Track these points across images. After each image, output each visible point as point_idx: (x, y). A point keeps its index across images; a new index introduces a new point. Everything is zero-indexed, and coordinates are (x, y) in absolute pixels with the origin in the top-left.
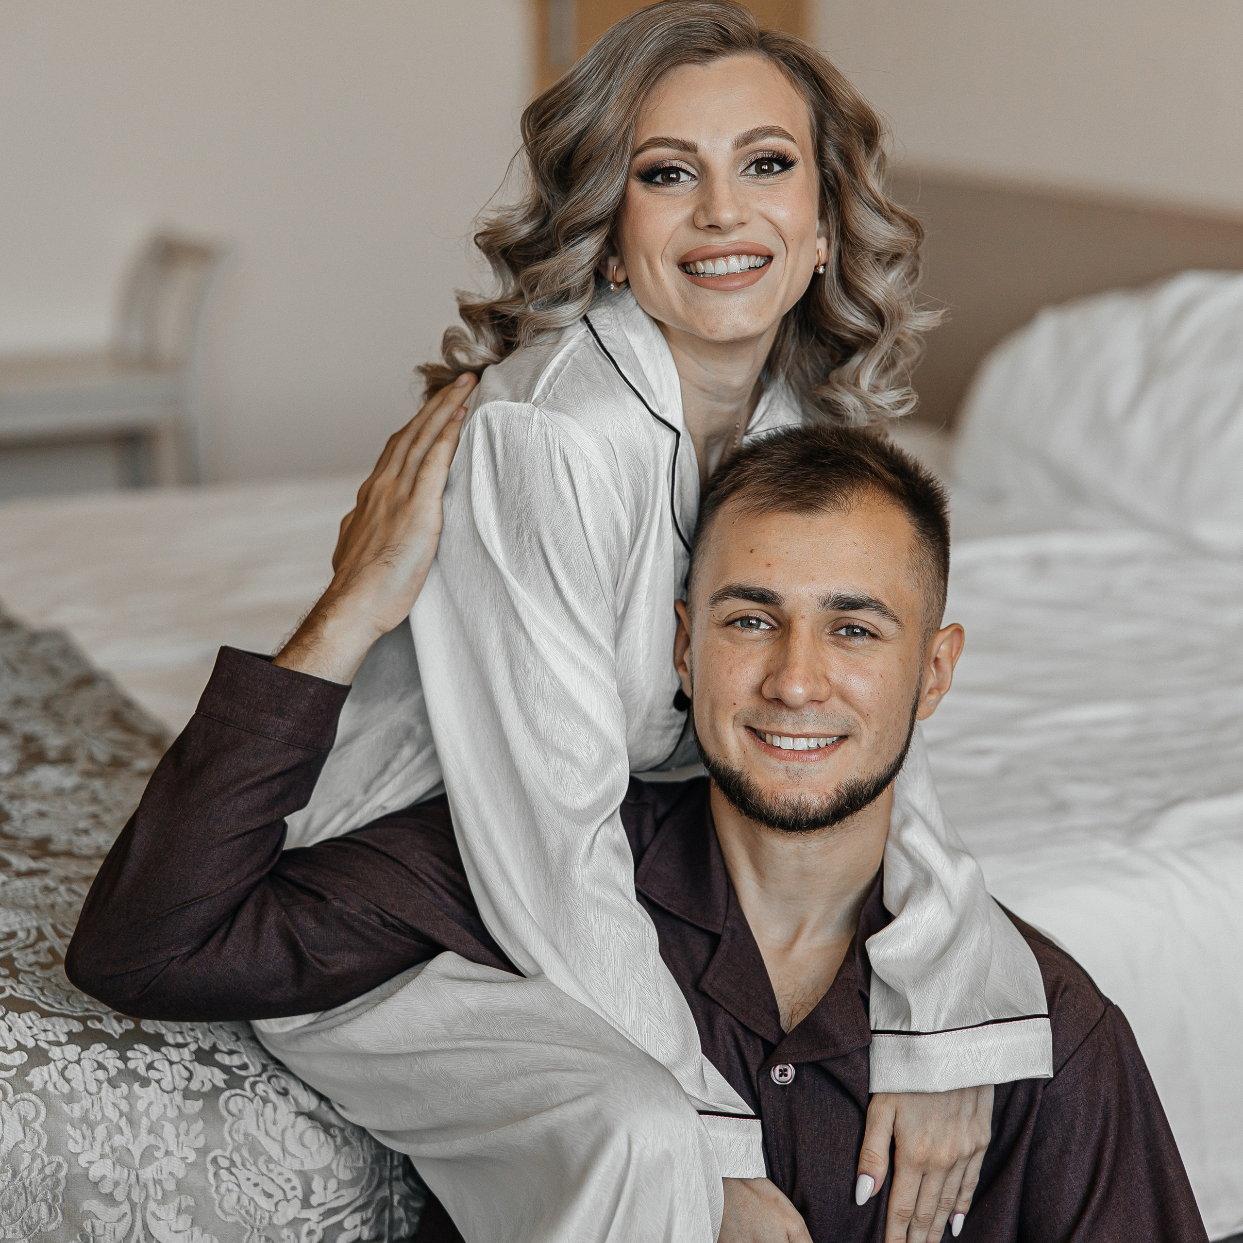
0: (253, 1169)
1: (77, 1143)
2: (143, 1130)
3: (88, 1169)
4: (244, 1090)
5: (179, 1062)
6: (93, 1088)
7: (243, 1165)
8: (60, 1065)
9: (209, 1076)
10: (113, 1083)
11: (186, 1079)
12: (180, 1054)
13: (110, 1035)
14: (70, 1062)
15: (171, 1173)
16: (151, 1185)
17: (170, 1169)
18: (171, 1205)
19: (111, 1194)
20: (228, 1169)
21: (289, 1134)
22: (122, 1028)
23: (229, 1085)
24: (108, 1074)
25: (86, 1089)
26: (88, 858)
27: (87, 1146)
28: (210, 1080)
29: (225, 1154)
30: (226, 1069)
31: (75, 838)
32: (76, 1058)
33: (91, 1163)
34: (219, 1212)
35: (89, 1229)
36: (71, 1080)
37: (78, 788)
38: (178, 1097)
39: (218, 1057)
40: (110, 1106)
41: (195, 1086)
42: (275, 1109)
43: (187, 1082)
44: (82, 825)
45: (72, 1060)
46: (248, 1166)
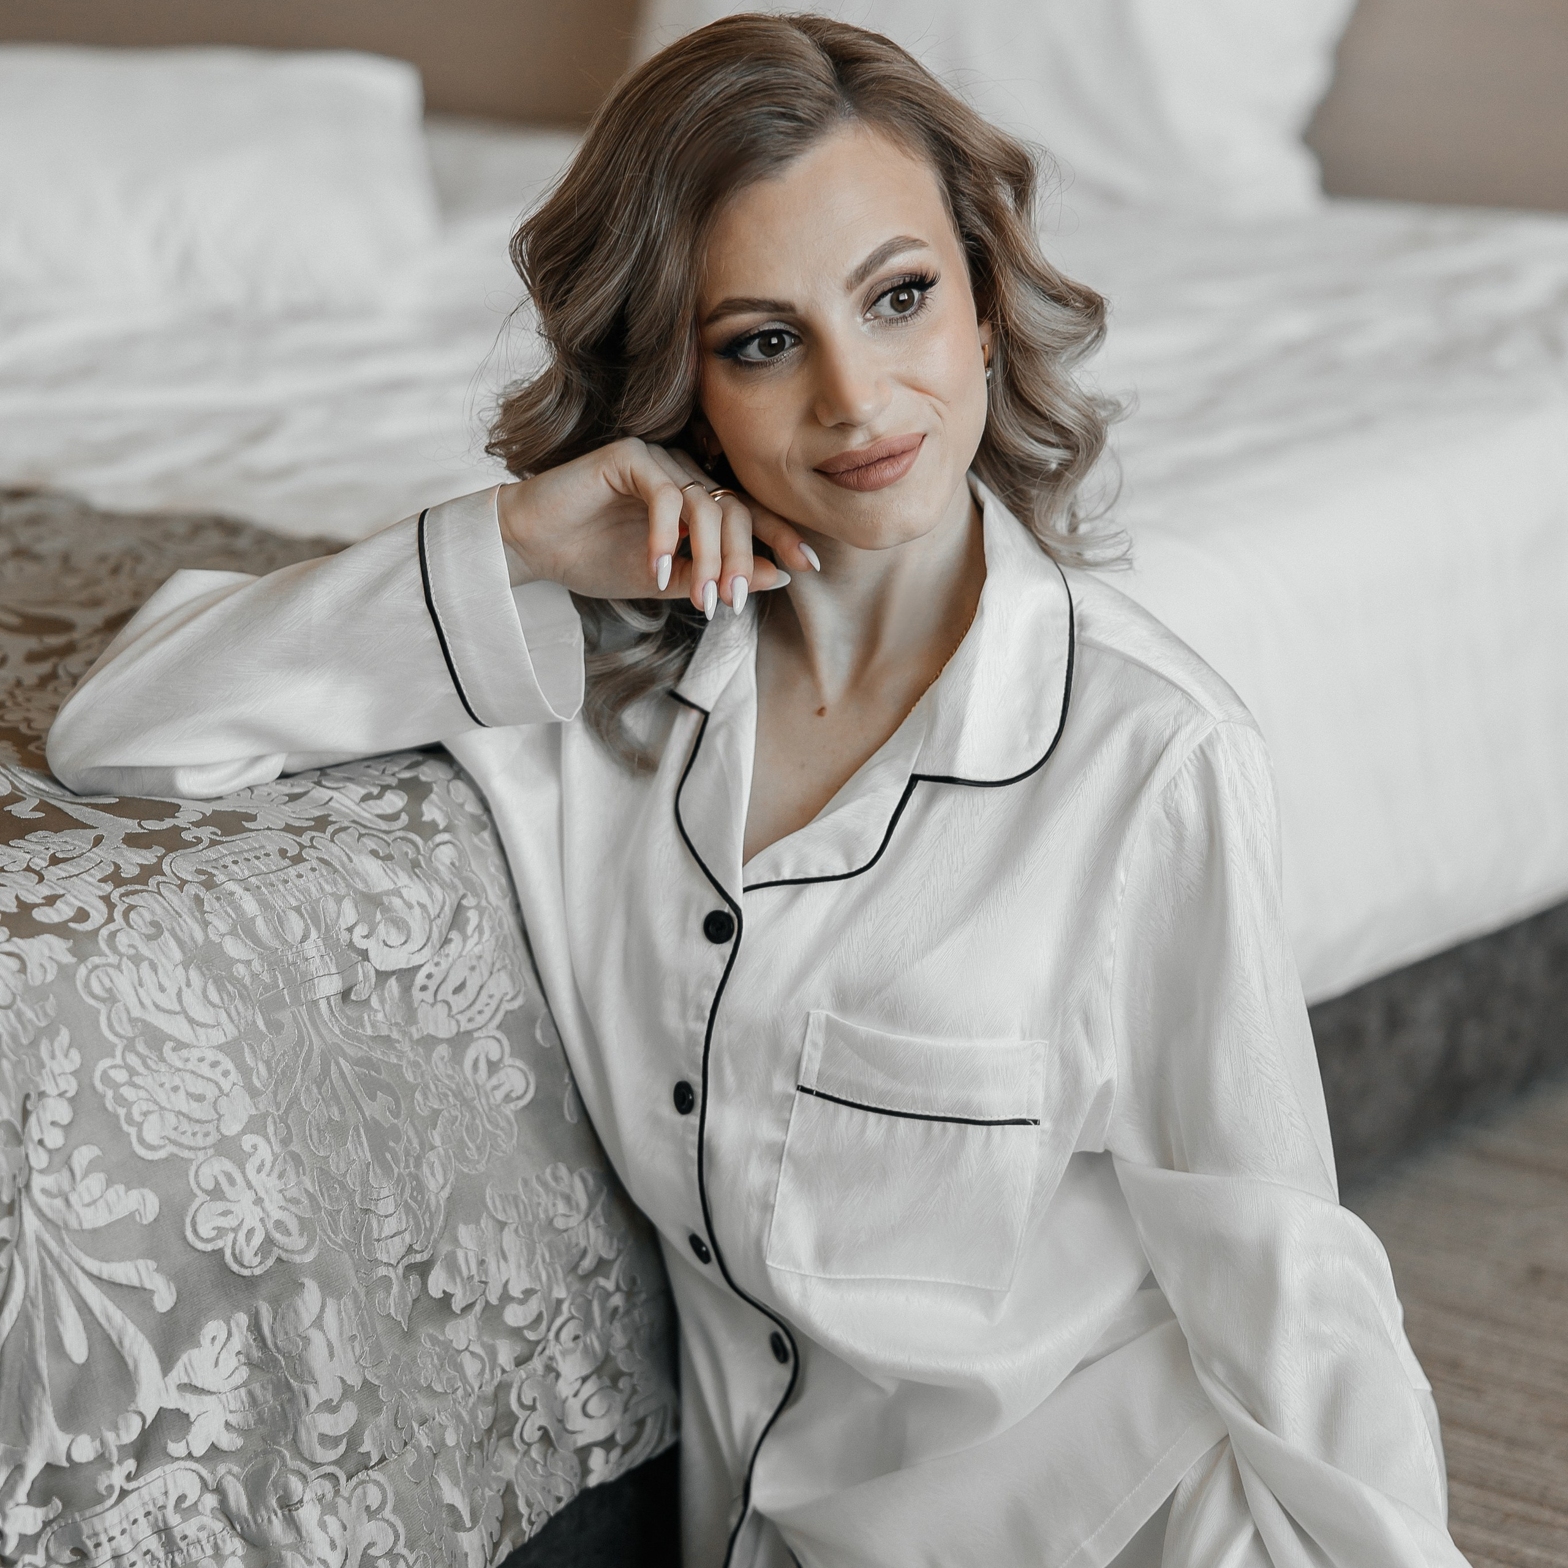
0: (163, 1068)
4: (102, 954)
7: (147, 1067)
9: (47, 952)
11: (19, 972)
20: (130, 1083)
21: (188, 997)
23: (81, 955)
29: (116, 1063)
30: (60, 930)
34: (142, 1152)
39: (39, 915)
42: (154, 967)
46: (154, 1067)
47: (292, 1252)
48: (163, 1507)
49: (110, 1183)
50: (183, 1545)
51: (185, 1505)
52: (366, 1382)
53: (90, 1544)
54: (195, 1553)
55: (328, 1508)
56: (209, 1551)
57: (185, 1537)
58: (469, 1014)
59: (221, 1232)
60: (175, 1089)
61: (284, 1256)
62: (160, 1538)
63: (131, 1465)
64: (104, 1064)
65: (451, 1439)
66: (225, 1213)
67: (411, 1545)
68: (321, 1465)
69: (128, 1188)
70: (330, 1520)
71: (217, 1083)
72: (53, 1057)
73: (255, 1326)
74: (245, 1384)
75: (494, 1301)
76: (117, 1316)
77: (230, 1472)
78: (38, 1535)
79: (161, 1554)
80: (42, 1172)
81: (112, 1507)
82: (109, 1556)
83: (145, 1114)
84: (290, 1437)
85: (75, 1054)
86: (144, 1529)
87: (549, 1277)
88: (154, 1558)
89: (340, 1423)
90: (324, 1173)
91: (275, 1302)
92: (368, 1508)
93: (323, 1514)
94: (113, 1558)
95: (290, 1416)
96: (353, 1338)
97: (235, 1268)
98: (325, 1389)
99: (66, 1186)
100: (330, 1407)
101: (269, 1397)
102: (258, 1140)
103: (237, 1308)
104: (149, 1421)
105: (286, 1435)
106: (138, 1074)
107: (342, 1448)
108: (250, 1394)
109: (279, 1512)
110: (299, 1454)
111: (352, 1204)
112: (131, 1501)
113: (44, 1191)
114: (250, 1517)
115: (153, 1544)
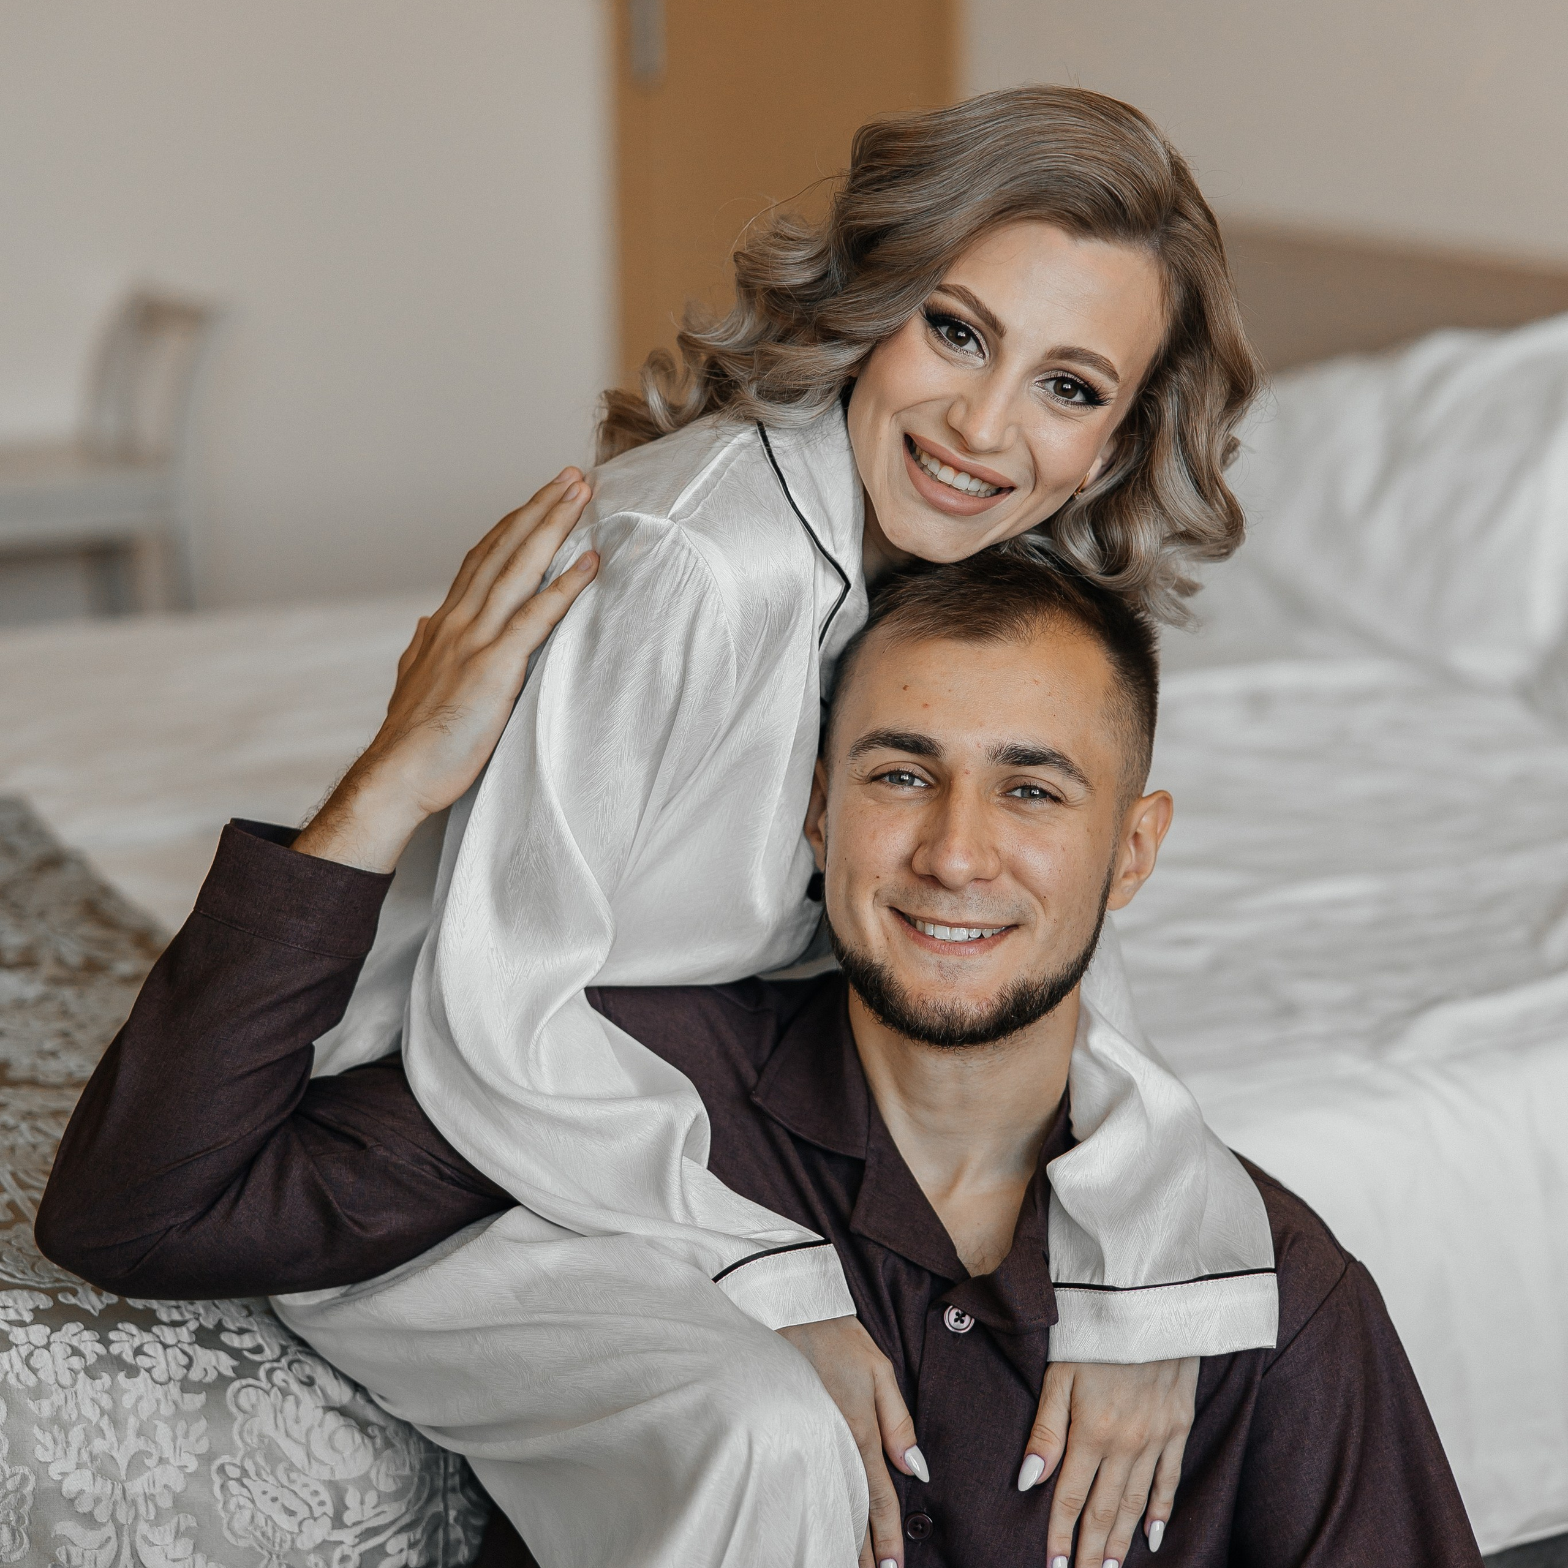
1: (47, 1450)
2: (131, 1433)
3: (61, 1482)
4: (257, 1379)
5: (176, 1345)
6: (66, 1379)
7: (258, 1474)
8: (24, 1351)
9: (214, 1363)
10: (91, 1373)
11: (184, 1367)
12: (176, 1335)
13: (88, 1312)
14: (37, 1347)
15: (166, 1486)
16: (141, 1501)
17: (164, 1482)
18: (167, 1527)
19: (91, 1514)
20: (239, 1480)
21: (315, 1435)
22: (102, 1302)
23: (239, 1373)
24: (86, 1362)
25: (57, 1382)
26: (57, 1087)
27: (60, 1453)
28: (215, 1368)
29: (235, 1462)
30: (235, 1353)
31: (39, 1062)
32: (44, 1342)
33: (64, 1474)
34: (227, 1534)
35: (63, 1558)
36: (38, 1370)
37: (43, 999)
38: (174, 1389)
39: (225, 1337)
40: (88, 1402)
41: (195, 1375)
42: (298, 1403)
43: (185, 1371)
44: (48, 1045)
45: (39, 1345)
46: (265, 1476)
64: (228, 1458)
106: (250, 1477)
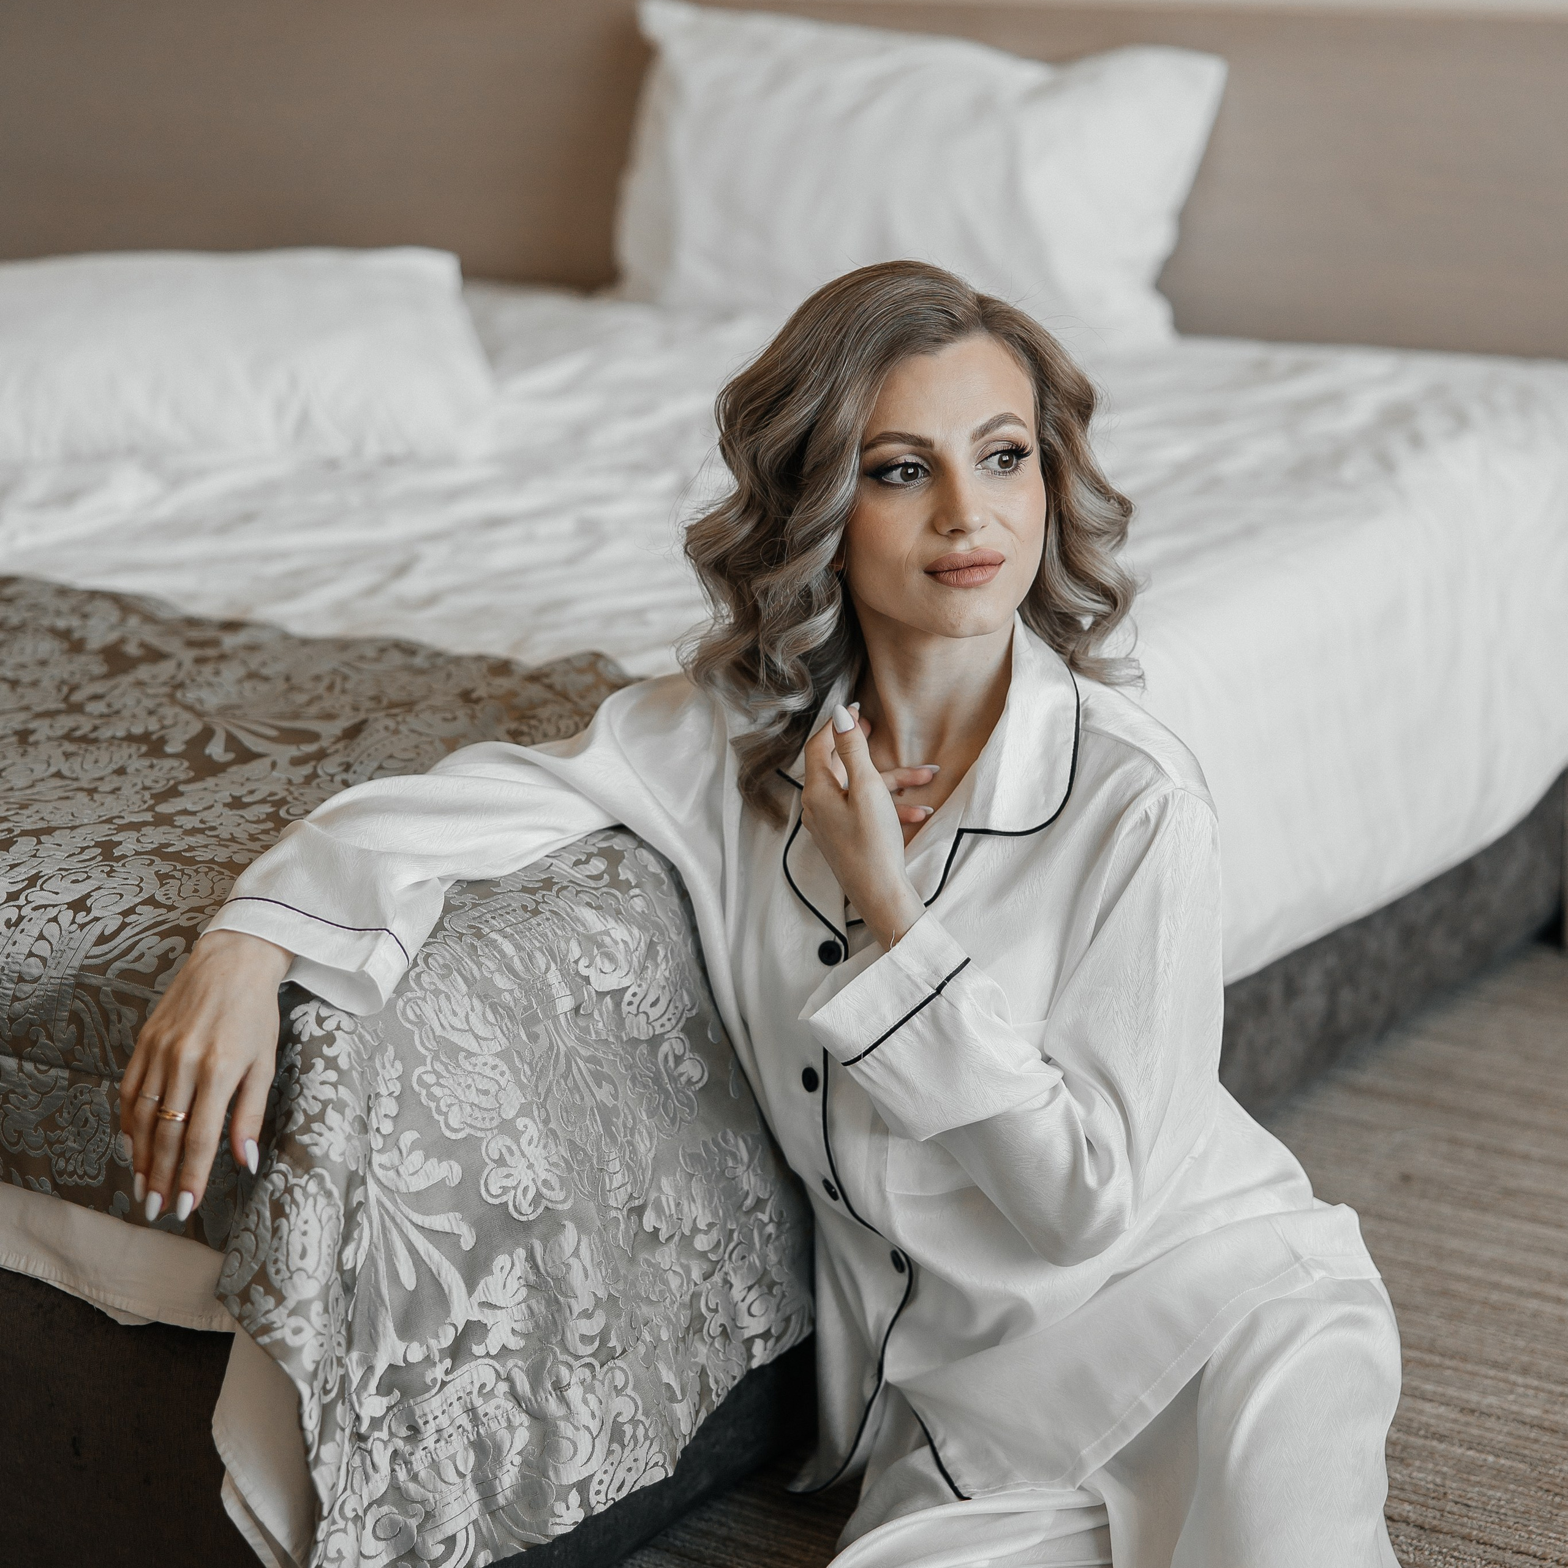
47: (556, 1202)
48: (470, 1393)
49: (427, 1158)
50: (485, 1420)
51: (485, 1391)
52: (610, 1295)
53: (421, 1422)
54: (494, 1426)
55: (589, 1389)
56: (504, 1424)
57: (486, 1415)
58: (660, 1022)
59: (505, 1190)
60: (469, 1087)
61: (550, 1205)
62: (469, 1416)
63: (448, 1363)
64: (421, 1069)
65: (664, 1336)
66: (508, 1176)
67: (646, 1414)
68: (582, 1357)
69: (440, 1161)
70: (590, 1396)
71: (497, 1082)
72: (384, 1067)
73: (531, 1257)
74: (524, 1301)
75: (687, 1232)
76: (436, 1255)
77: (516, 1366)
78: (384, 1417)
79: (469, 1427)
80: (378, 1151)
81: (436, 1394)
82: (434, 1431)
83: (449, 1106)
84: (559, 1338)
85: (398, 1065)
86: (457, 1409)
87: (724, 1214)
88: (464, 1430)
89: (592, 1327)
90: (571, 1142)
91: (545, 1240)
92: (616, 1387)
93: (585, 1392)
94: (437, 1431)
95: (559, 1322)
96: (600, 1263)
97: (516, 1215)
98: (583, 1302)
99: (397, 1163)
100: (587, 1315)
101: (543, 1309)
102: (526, 1121)
103: (518, 1245)
104: (460, 1330)
105: (556, 1336)
106: (443, 1077)
107: (597, 1344)
108: (529, 1308)
109: (553, 1393)
110: (566, 1350)
111: (592, 1165)
112: (449, 1389)
113: (380, 1165)
114: (533, 1398)
115: (464, 1421)
